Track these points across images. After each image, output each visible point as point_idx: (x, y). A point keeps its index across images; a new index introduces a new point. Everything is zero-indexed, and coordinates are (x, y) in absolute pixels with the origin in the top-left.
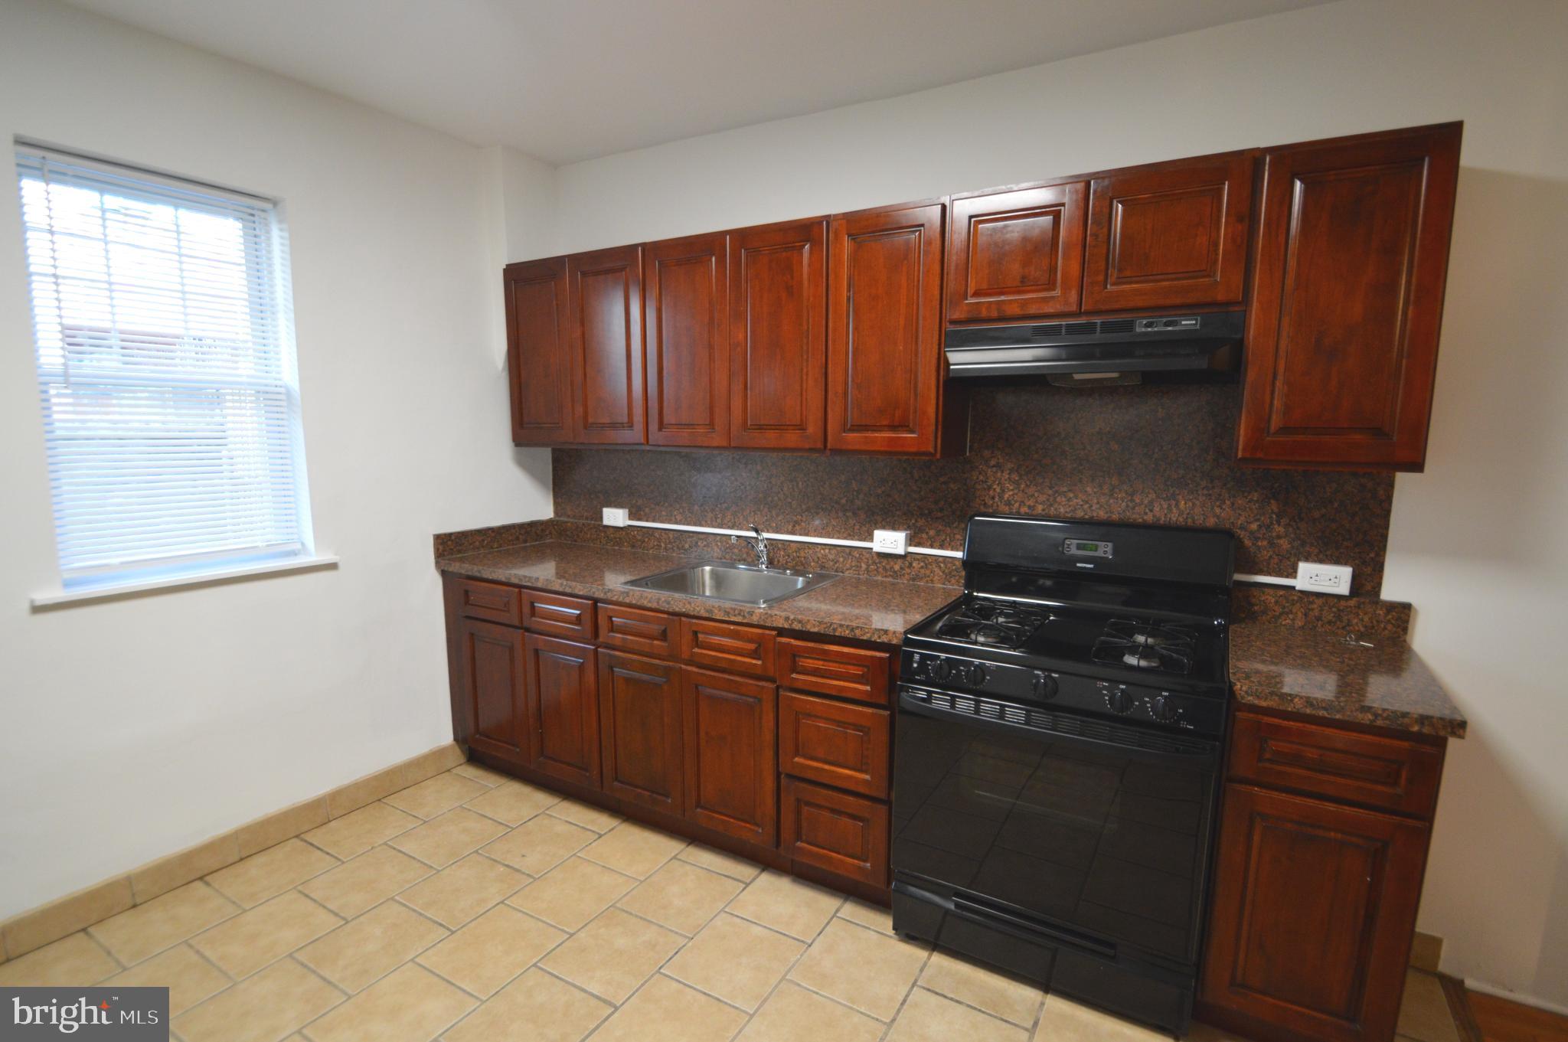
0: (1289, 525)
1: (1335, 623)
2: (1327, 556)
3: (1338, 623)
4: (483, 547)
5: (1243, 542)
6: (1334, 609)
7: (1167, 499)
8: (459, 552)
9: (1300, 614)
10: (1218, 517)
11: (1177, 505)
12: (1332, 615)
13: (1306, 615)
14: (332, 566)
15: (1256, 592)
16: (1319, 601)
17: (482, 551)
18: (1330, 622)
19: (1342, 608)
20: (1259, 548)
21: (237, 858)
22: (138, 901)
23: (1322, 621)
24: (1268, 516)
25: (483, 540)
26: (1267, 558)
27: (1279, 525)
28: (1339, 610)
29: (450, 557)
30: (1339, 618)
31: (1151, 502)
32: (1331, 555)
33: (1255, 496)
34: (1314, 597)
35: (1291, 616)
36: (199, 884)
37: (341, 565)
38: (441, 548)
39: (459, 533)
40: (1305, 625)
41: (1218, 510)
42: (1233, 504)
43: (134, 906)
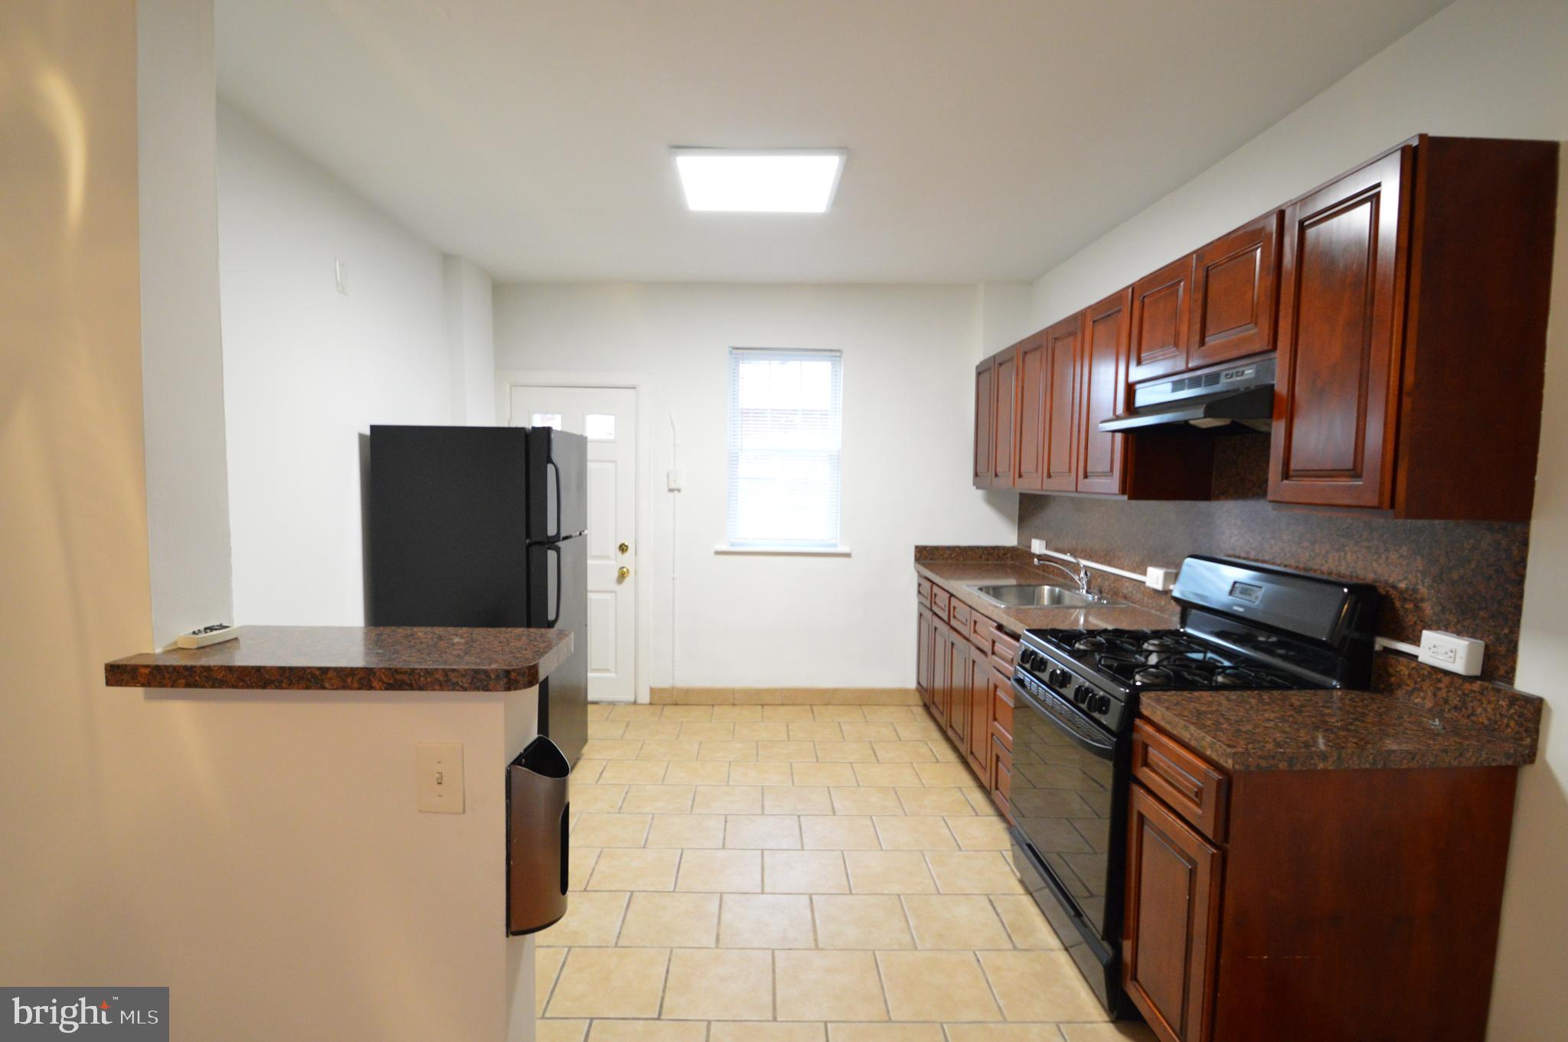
0: (1431, 586)
1: (1460, 709)
2: (1464, 627)
3: (1464, 710)
4: (951, 559)
5: (1394, 603)
6: (1460, 692)
7: (1338, 550)
8: (931, 559)
9: (1430, 694)
10: (1375, 572)
11: (1345, 557)
12: (1458, 699)
13: (1435, 695)
14: (848, 555)
15: (1392, 659)
16: (1446, 680)
17: (950, 561)
18: (1456, 708)
19: (1466, 692)
20: (1406, 610)
21: (780, 703)
22: (736, 703)
23: (1449, 704)
24: (1414, 574)
25: (951, 554)
26: (1412, 623)
27: (1423, 585)
28: (1464, 694)
29: (923, 561)
30: (1464, 703)
31: (1327, 552)
32: (1469, 627)
33: (1404, 550)
34: (1442, 675)
35: (1422, 694)
36: (760, 707)
37: (853, 555)
38: (918, 555)
39: (932, 547)
40: (1434, 707)
41: (1375, 565)
42: (1387, 558)
43: (734, 704)
